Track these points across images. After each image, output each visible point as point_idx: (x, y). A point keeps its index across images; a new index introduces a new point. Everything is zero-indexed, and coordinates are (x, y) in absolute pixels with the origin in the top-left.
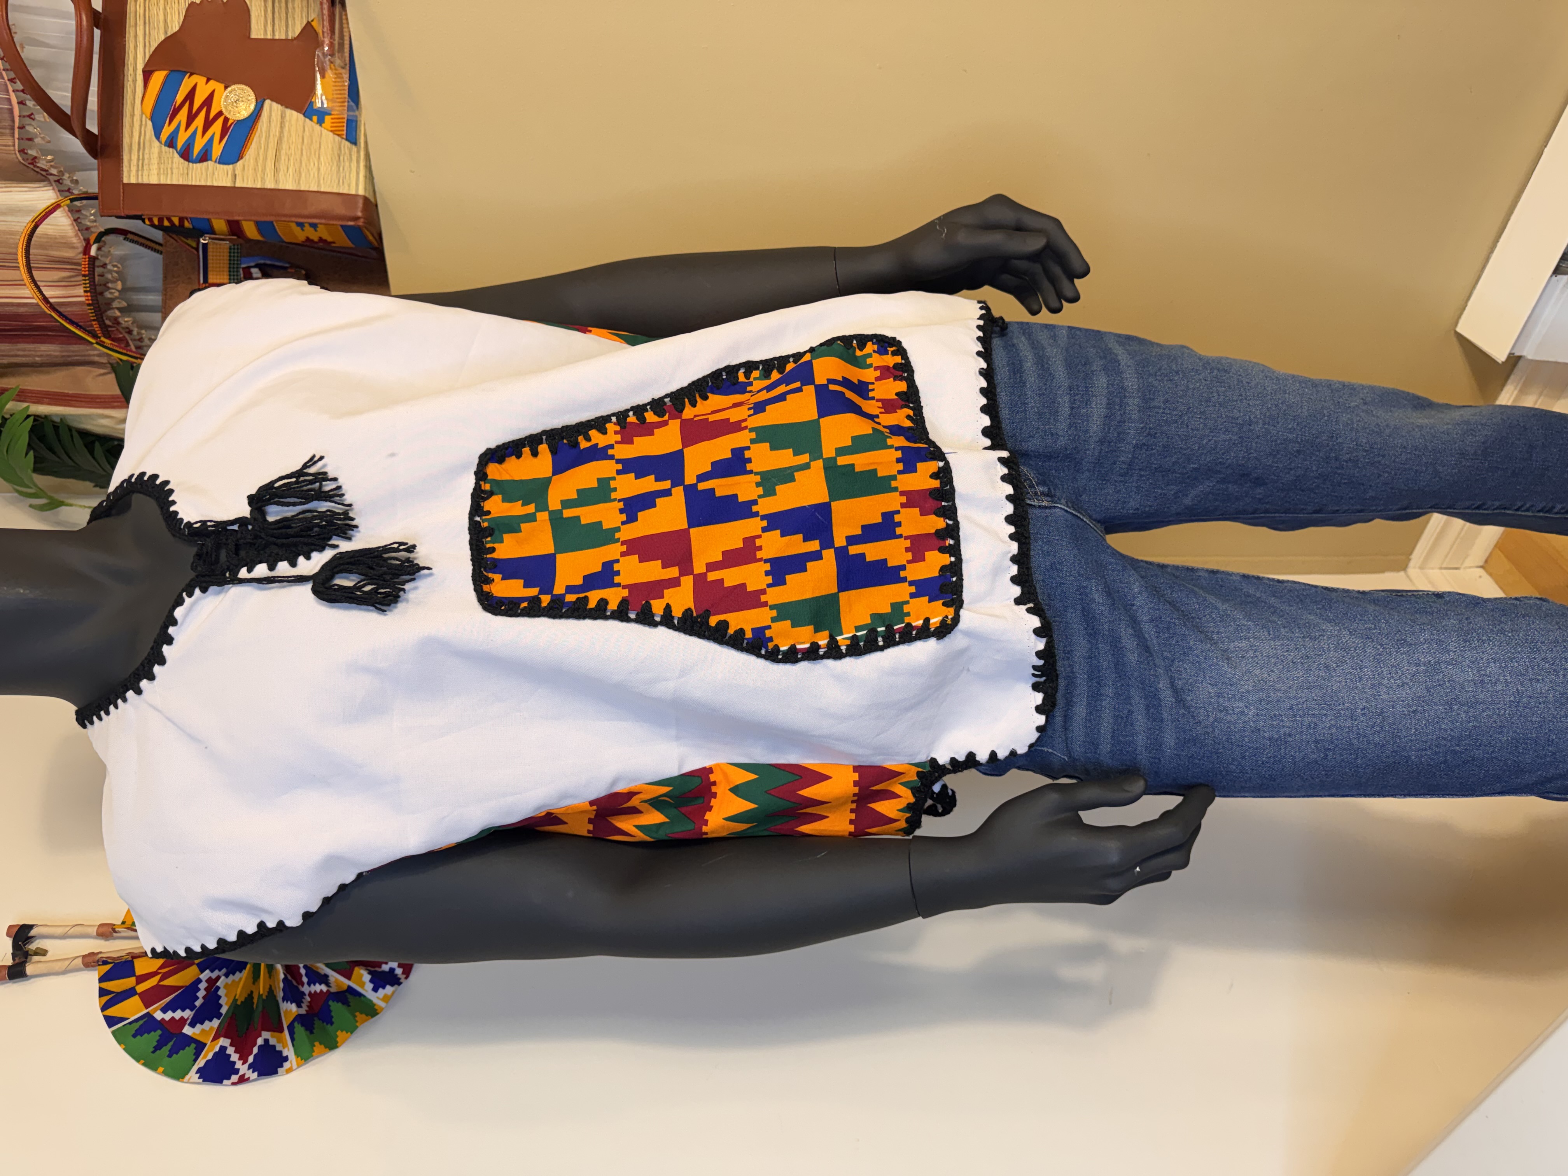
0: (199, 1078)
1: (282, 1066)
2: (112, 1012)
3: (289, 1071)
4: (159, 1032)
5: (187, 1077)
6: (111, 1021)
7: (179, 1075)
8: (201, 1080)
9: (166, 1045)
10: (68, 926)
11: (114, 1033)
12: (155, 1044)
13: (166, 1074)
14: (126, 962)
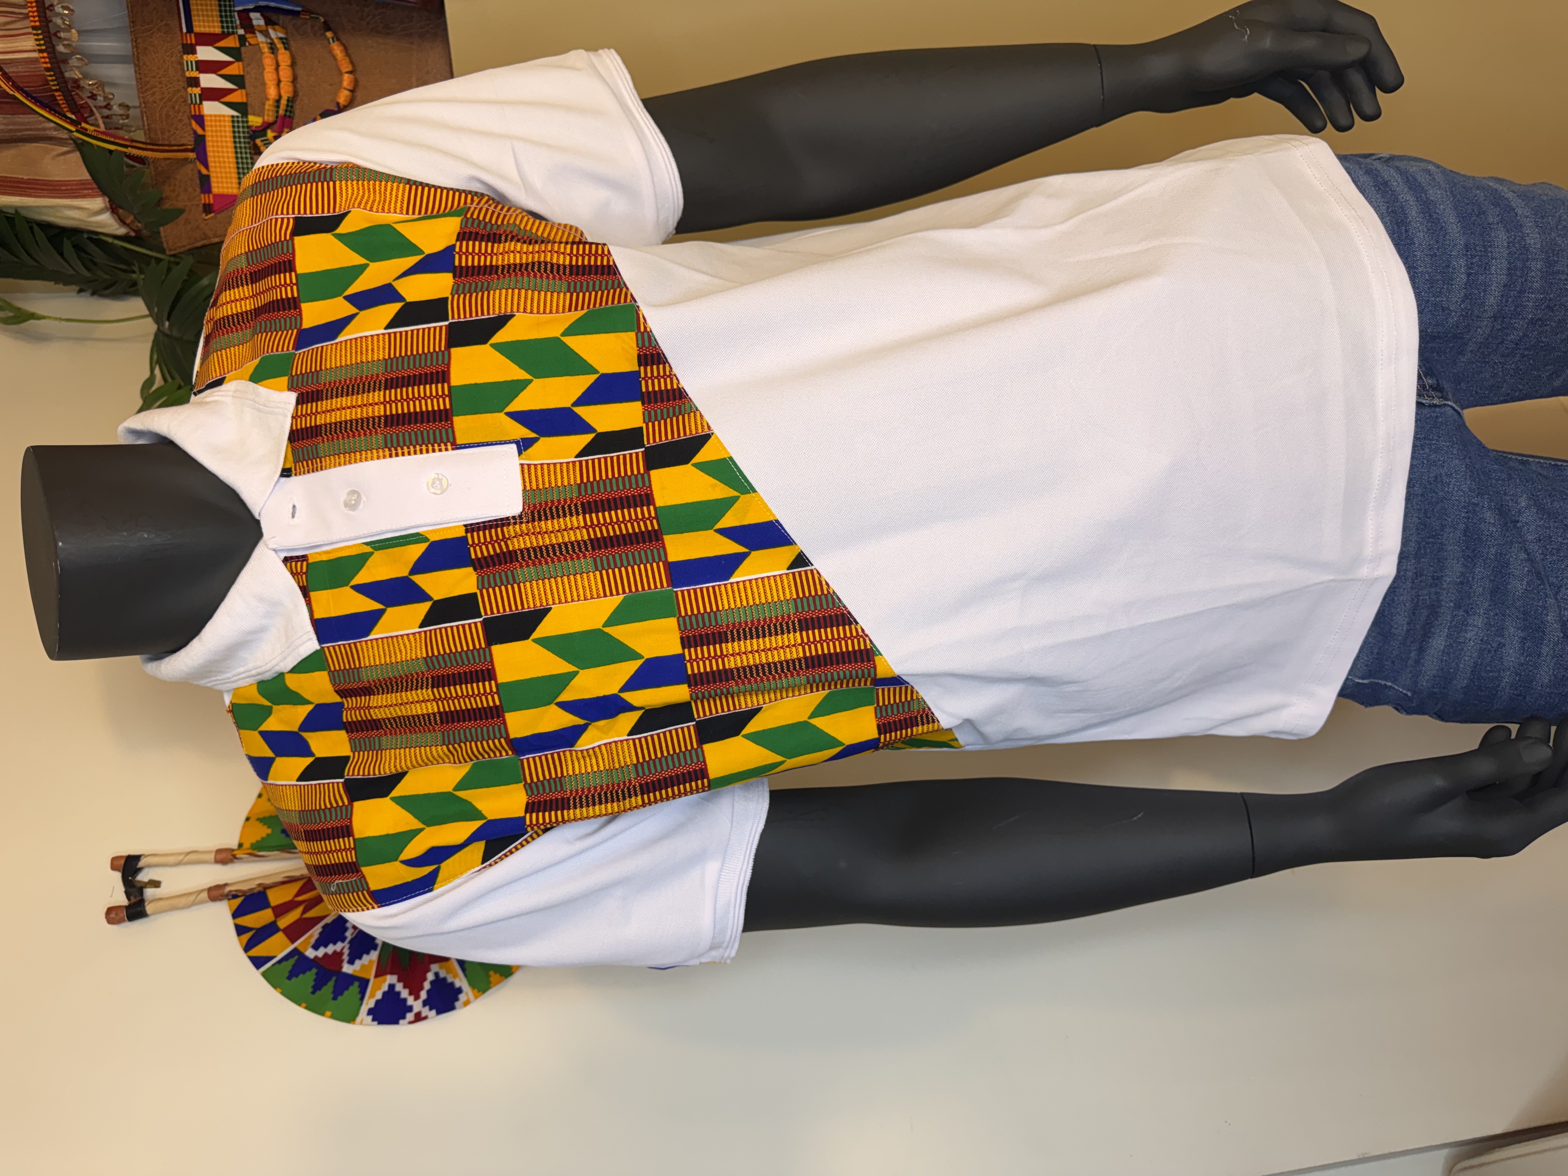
0: (373, 1020)
1: (457, 999)
2: (257, 951)
3: (467, 1003)
4: (314, 971)
5: (358, 1019)
6: (258, 962)
7: (350, 1017)
8: (376, 1023)
9: (325, 984)
10: (180, 854)
11: (264, 975)
12: (313, 983)
13: (333, 1017)
14: (259, 893)
